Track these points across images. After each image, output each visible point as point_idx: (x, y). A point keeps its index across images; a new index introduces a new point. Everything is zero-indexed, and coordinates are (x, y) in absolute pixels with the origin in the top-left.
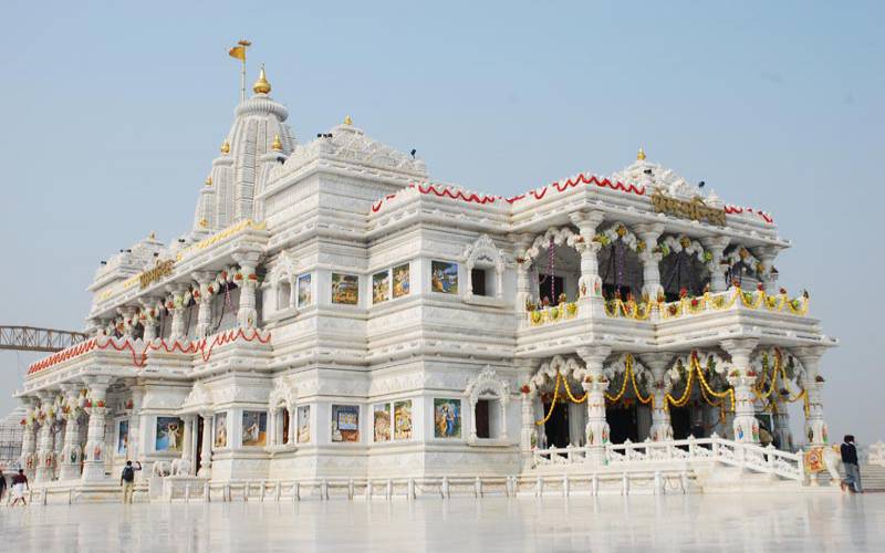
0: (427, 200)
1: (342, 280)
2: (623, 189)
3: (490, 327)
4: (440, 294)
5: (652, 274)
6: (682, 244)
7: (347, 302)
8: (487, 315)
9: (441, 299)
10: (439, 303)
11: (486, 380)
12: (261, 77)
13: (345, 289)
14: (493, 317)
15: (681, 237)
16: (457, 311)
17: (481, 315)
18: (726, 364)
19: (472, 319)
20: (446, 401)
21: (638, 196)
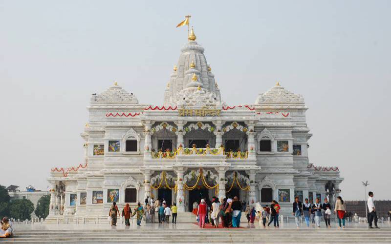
0: (108, 119)
1: (99, 147)
2: (159, 109)
3: (135, 162)
4: (113, 152)
5: (180, 140)
6: (198, 126)
7: (100, 154)
8: (133, 158)
9: (113, 154)
10: (112, 155)
11: (129, 182)
12: (192, 33)
13: (100, 150)
14: (136, 158)
15: (198, 123)
16: (119, 158)
17: (130, 158)
18: (215, 175)
19: (126, 160)
20: (114, 190)
21: (160, 111)
